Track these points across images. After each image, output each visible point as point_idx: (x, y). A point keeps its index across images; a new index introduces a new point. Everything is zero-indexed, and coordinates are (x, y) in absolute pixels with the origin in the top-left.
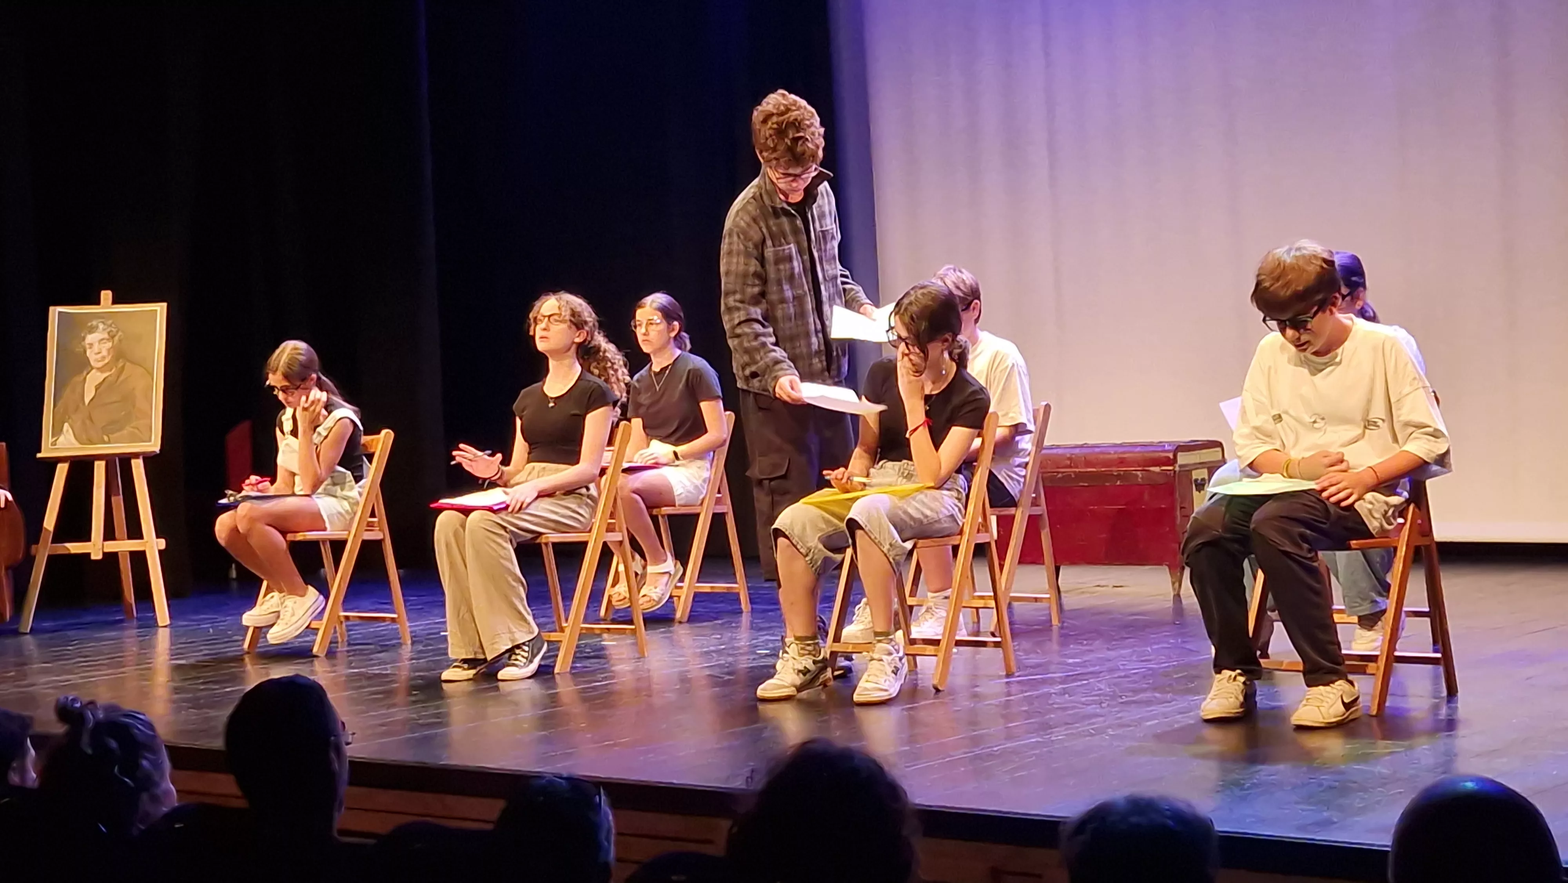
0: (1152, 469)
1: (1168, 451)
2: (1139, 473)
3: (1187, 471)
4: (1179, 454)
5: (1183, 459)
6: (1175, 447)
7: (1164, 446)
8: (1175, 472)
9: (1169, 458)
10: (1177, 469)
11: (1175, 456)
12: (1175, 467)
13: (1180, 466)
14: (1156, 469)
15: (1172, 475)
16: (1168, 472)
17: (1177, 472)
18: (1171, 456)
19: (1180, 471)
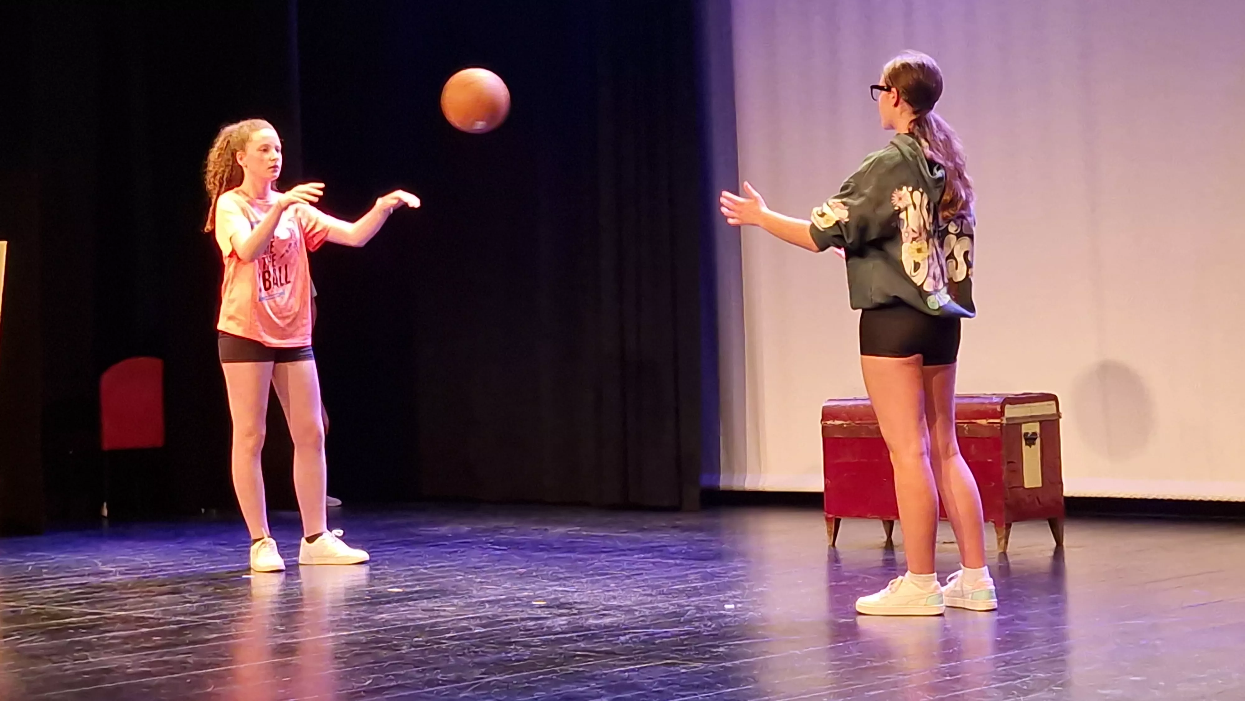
0: (979, 421)
1: (997, 403)
2: (965, 425)
3: (1015, 425)
4: (1007, 406)
5: (1011, 412)
6: (1002, 400)
7: (992, 398)
8: (1002, 424)
9: (996, 409)
10: (1004, 422)
11: (1003, 408)
12: (1002, 420)
13: (1007, 419)
14: (983, 422)
15: (999, 428)
16: (995, 425)
17: (1004, 425)
18: (999, 409)
19: (1007, 424)
